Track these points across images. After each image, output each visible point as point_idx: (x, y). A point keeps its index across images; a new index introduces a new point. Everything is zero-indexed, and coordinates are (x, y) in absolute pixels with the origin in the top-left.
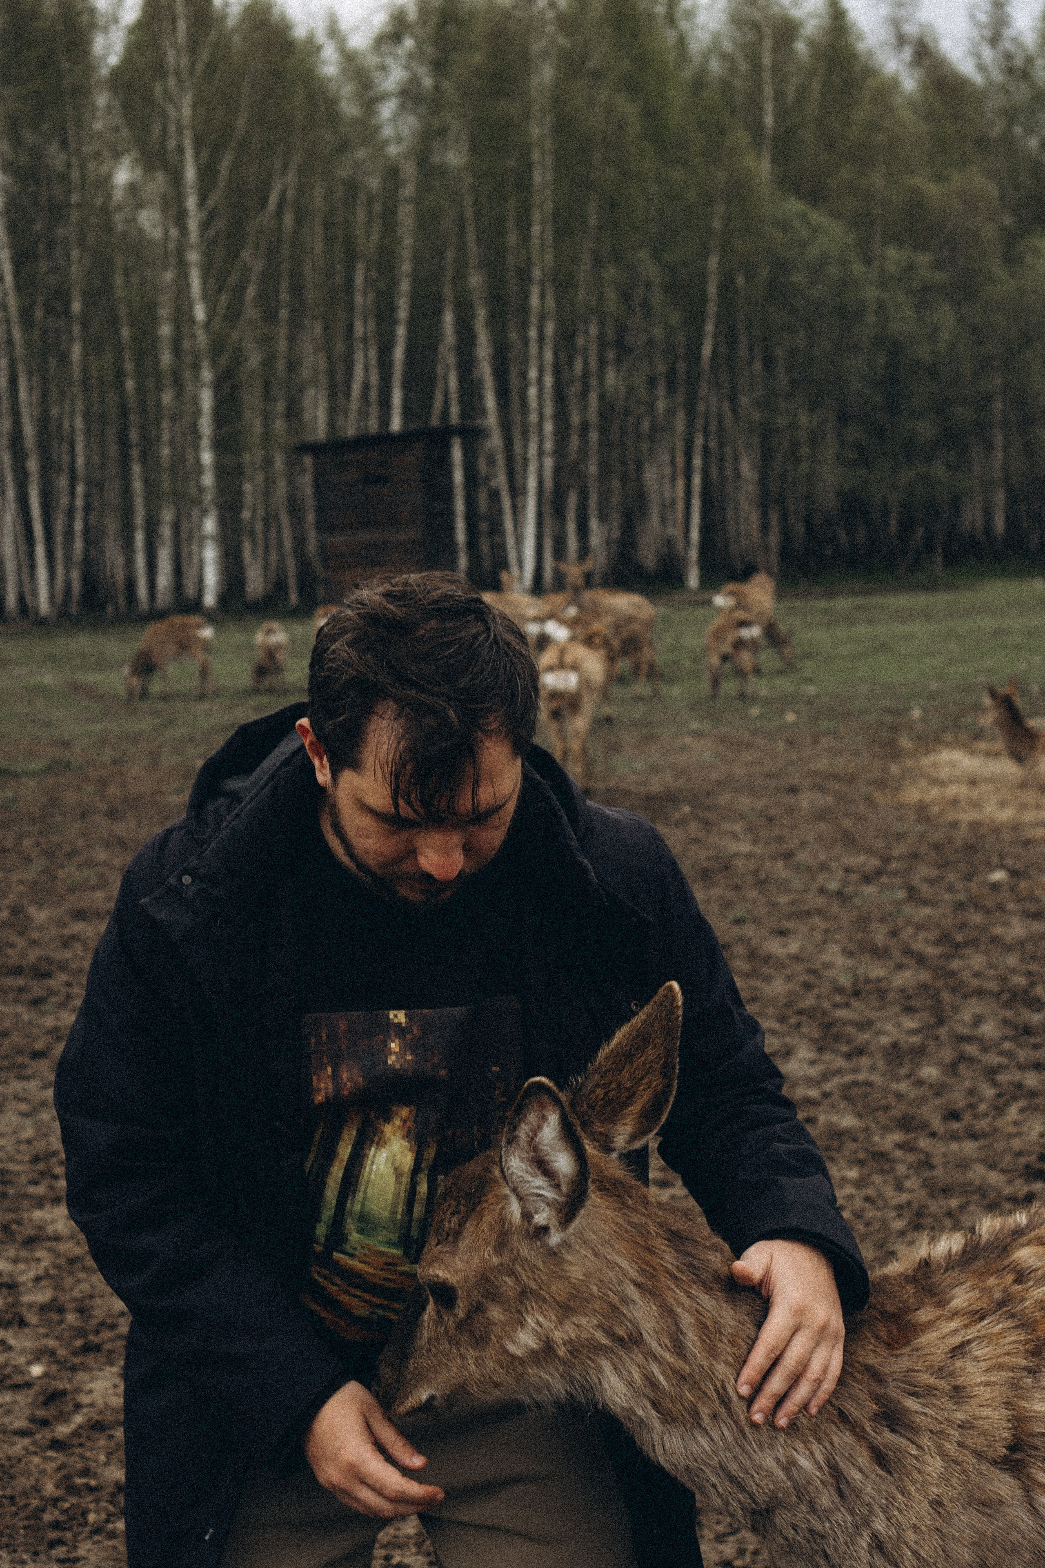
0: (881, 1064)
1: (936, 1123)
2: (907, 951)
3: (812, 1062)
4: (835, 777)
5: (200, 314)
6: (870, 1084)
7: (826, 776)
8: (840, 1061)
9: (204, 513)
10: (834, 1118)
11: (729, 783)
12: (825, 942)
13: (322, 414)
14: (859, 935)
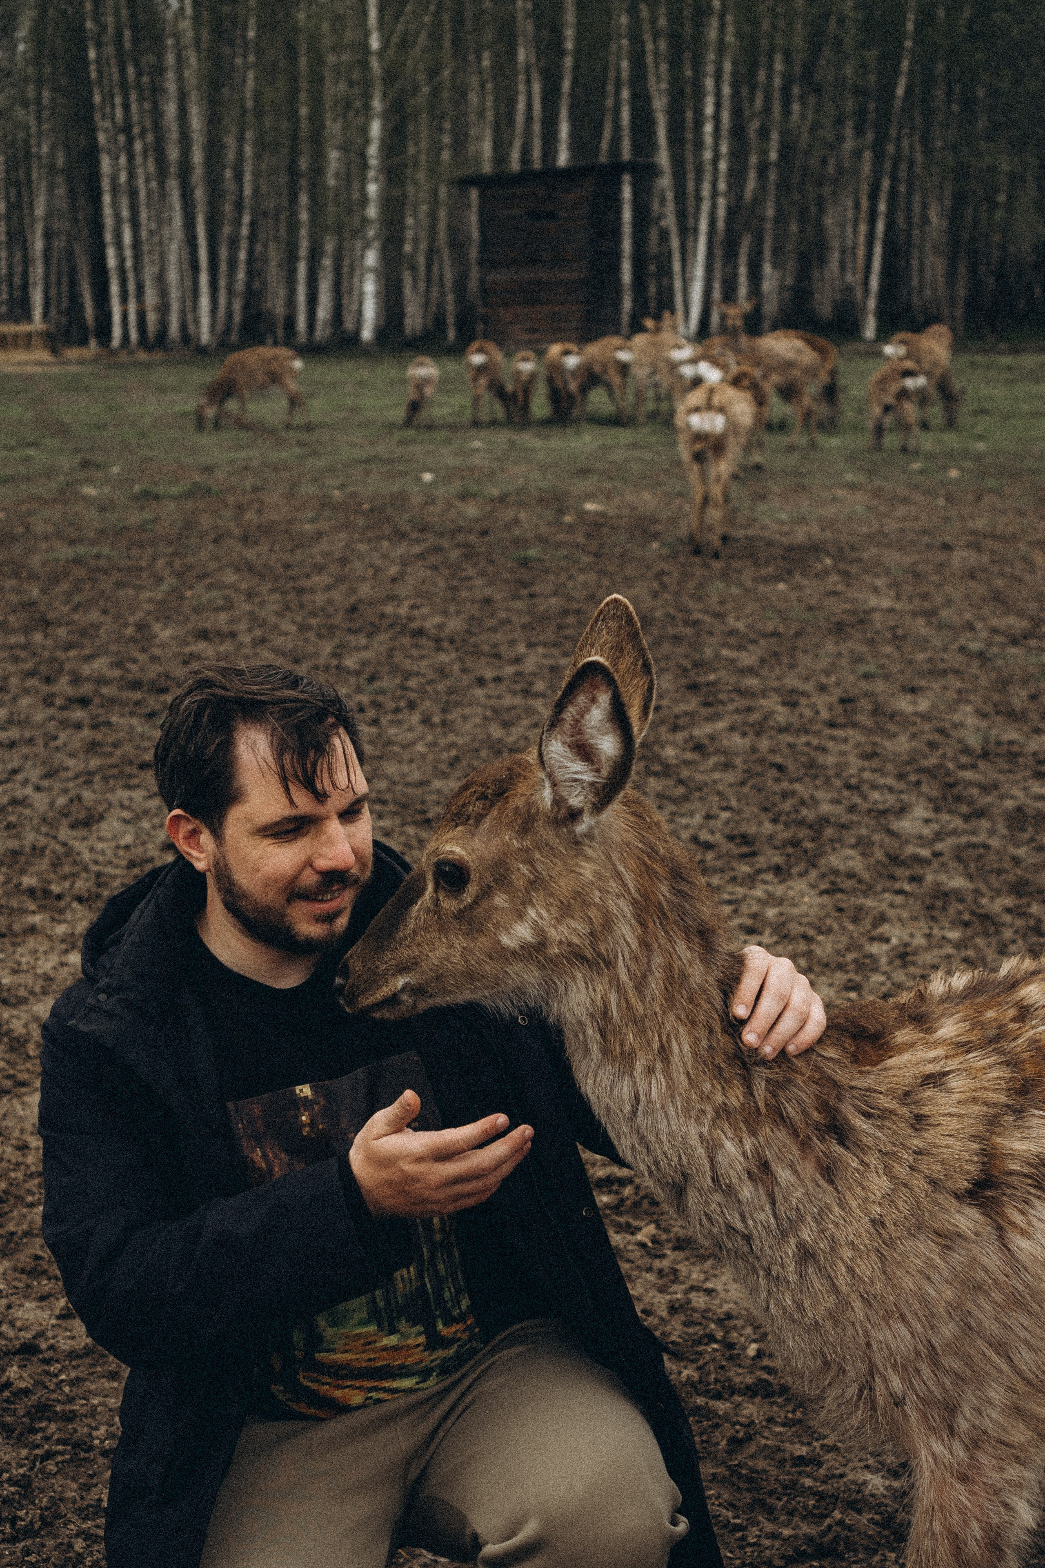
3: (927, 821)
4: (995, 537)
5: (375, 43)
6: (986, 847)
7: (985, 536)
8: (958, 823)
9: (367, 246)
10: (943, 878)
11: (878, 538)
12: (958, 701)
13: (487, 147)
14: (996, 697)
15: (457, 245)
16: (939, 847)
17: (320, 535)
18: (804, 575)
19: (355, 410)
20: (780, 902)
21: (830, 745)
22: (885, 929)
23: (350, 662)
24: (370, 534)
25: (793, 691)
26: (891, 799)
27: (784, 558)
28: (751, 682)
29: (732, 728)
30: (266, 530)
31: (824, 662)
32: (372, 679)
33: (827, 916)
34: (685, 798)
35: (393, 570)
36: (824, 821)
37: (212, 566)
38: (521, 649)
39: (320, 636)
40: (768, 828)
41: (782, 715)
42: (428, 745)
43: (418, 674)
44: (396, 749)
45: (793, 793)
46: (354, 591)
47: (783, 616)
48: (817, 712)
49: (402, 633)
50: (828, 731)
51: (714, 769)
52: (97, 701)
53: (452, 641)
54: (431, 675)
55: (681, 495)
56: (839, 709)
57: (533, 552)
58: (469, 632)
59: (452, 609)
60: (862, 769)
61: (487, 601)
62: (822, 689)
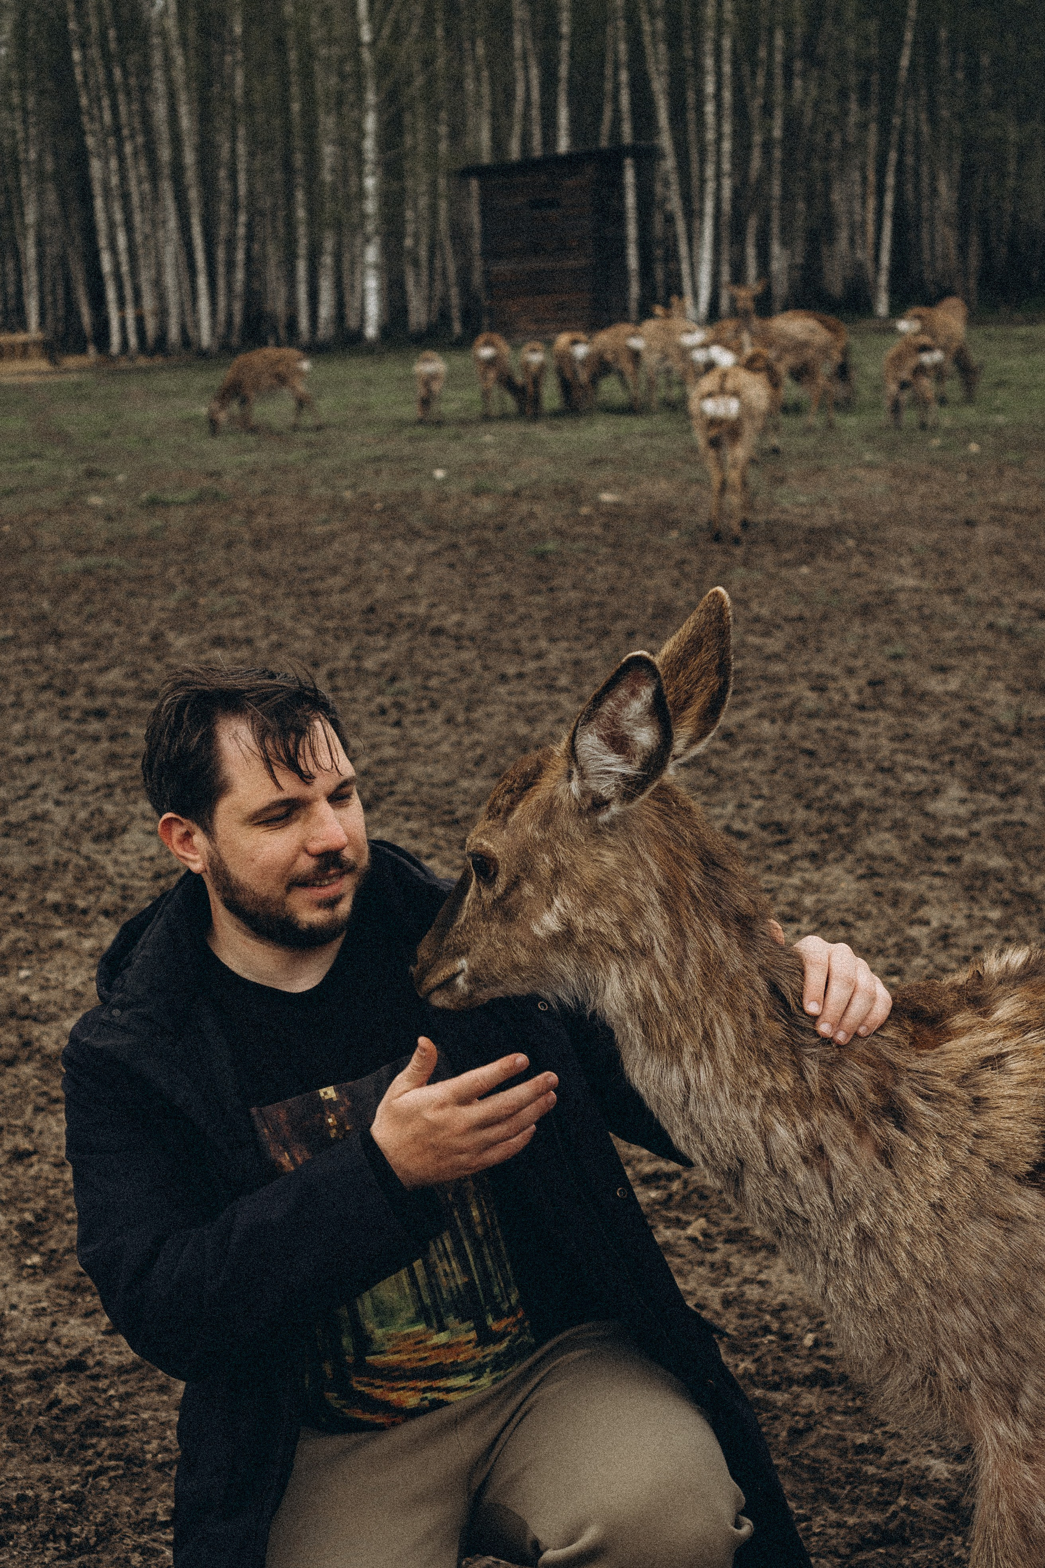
0: (1038, 804)
3: (963, 801)
4: (1017, 510)
5: (366, 35)
6: (1023, 824)
7: (1007, 509)
8: (993, 801)
9: (367, 240)
10: (981, 857)
11: (899, 516)
12: (988, 678)
13: (486, 136)
14: (1026, 672)
15: (459, 235)
16: (976, 826)
17: (332, 536)
18: (827, 556)
19: (364, 408)
20: (816, 888)
21: (860, 728)
22: (924, 912)
23: (369, 664)
24: (384, 532)
25: (820, 675)
26: (924, 779)
27: (807, 541)
28: (778, 668)
29: (761, 716)
30: (277, 533)
31: (852, 645)
32: (393, 679)
33: (866, 901)
34: (717, 788)
35: (409, 570)
36: (857, 805)
37: (224, 571)
38: (543, 644)
39: (337, 638)
40: (801, 814)
41: (811, 700)
42: (452, 745)
43: (438, 674)
44: (422, 750)
45: (824, 779)
46: (369, 592)
47: (806, 598)
48: (846, 696)
49: (422, 631)
50: (859, 715)
51: (744, 757)
52: (114, 712)
53: (472, 639)
54: (452, 674)
55: (697, 481)
56: (868, 691)
57: (551, 546)
58: (490, 629)
59: (470, 605)
60: (894, 751)
61: (506, 597)
62: (850, 672)
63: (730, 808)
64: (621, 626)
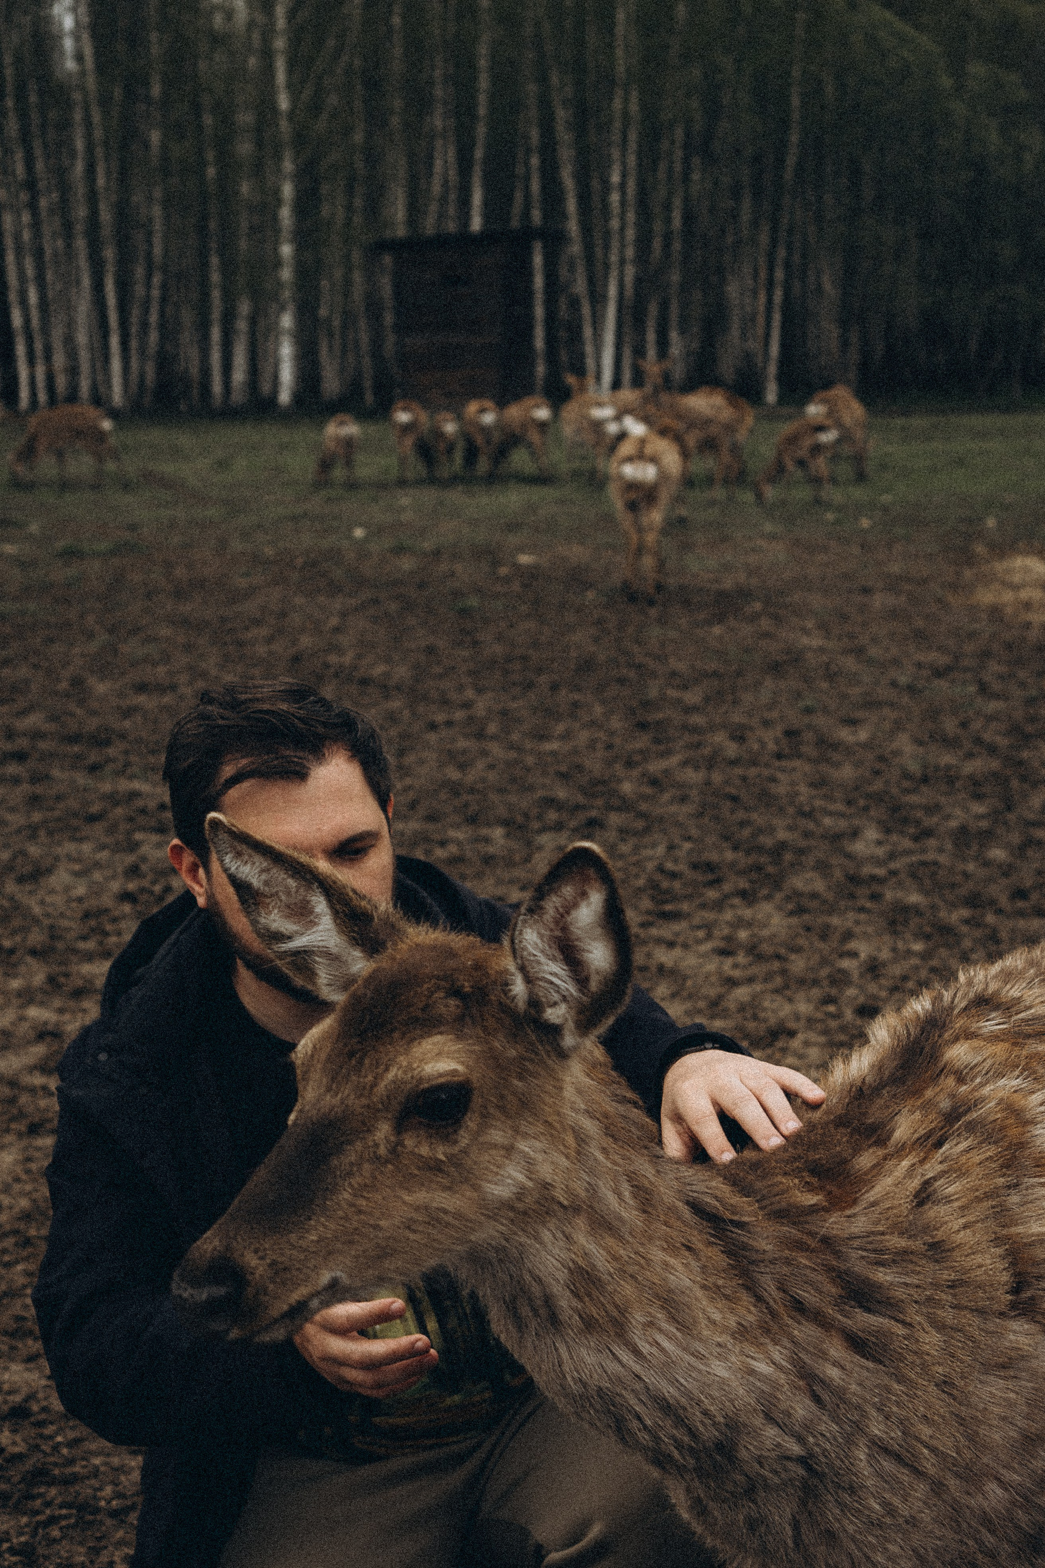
0: (949, 846)
1: (1004, 901)
2: (978, 741)
3: (879, 843)
4: (910, 580)
6: (937, 864)
7: (900, 579)
8: (908, 843)
9: (283, 308)
10: (901, 894)
11: (801, 583)
12: (895, 730)
13: (401, 211)
14: (929, 725)
15: (373, 307)
16: (894, 866)
17: (253, 589)
18: (736, 618)
19: (280, 470)
20: (748, 924)
22: (852, 945)
25: (739, 726)
26: (843, 824)
27: (717, 603)
28: (697, 719)
29: (685, 763)
30: (197, 584)
31: (765, 698)
33: (797, 935)
34: (647, 830)
35: (334, 621)
36: (781, 847)
37: (144, 620)
40: (729, 855)
41: (732, 749)
45: (748, 822)
46: (295, 642)
47: (722, 657)
48: (764, 745)
49: (349, 681)
50: (776, 763)
51: (672, 802)
52: (35, 755)
53: (399, 689)
56: (784, 741)
57: (472, 603)
58: (417, 679)
59: (396, 657)
60: (813, 797)
61: (430, 650)
62: (767, 724)
63: (661, 850)
64: (543, 679)
